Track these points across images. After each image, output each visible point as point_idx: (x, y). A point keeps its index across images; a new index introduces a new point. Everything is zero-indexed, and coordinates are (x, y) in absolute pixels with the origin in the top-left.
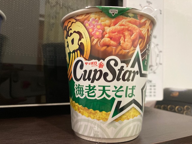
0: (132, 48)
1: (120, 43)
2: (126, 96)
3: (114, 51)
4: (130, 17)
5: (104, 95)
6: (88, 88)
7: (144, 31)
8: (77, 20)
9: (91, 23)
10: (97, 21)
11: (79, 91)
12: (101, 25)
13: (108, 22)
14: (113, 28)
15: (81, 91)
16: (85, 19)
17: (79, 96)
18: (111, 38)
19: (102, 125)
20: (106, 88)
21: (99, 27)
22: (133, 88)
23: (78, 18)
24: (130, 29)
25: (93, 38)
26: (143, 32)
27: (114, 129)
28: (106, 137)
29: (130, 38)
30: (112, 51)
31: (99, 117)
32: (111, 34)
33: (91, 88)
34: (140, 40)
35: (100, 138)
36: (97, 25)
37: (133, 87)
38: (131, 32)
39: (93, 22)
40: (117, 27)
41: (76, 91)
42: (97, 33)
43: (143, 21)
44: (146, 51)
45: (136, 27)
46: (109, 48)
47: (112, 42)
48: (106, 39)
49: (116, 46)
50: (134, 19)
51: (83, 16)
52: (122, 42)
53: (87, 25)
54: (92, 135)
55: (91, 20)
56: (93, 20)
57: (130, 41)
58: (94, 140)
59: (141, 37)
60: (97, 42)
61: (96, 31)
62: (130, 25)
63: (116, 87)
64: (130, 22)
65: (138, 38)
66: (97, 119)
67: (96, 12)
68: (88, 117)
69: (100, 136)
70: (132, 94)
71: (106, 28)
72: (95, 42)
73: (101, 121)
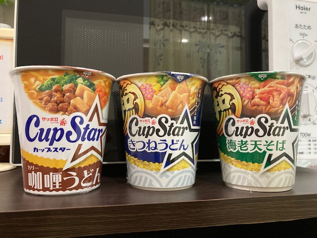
0: (281, 106)
1: (269, 103)
2: (277, 150)
3: (264, 110)
4: (278, 79)
5: (256, 149)
6: (240, 143)
7: (293, 89)
8: (228, 84)
9: (242, 86)
10: (248, 85)
11: (231, 145)
12: (251, 87)
13: (257, 85)
14: (262, 90)
15: (233, 145)
16: (236, 83)
17: (231, 150)
18: (261, 98)
19: (255, 176)
20: (258, 143)
21: (249, 89)
22: (283, 143)
23: (229, 81)
24: (278, 89)
25: (244, 98)
26: (291, 90)
27: (266, 179)
28: (259, 186)
29: (279, 97)
30: (262, 110)
31: (252, 168)
32: (261, 95)
33: (244, 143)
34: (289, 98)
35: (253, 187)
36: (247, 88)
37: (283, 141)
38: (280, 92)
39: (244, 86)
40: (266, 88)
41: (228, 145)
42: (248, 95)
43: (291, 80)
44: (296, 106)
45: (284, 87)
46: (260, 107)
47: (262, 102)
48: (257, 100)
49: (266, 106)
50: (282, 80)
51: (234, 81)
52: (271, 101)
53: (238, 88)
54: (246, 184)
55: (241, 83)
56: (244, 84)
57: (278, 100)
58: (248, 189)
59: (290, 95)
60: (248, 102)
61: (247, 93)
62: (279, 85)
63: (267, 142)
64: (278, 83)
65: (287, 96)
66: (250, 170)
67: (246, 77)
68: (241, 168)
69: (253, 185)
70: (283, 148)
71: (256, 90)
72: (246, 102)
73: (254, 171)
